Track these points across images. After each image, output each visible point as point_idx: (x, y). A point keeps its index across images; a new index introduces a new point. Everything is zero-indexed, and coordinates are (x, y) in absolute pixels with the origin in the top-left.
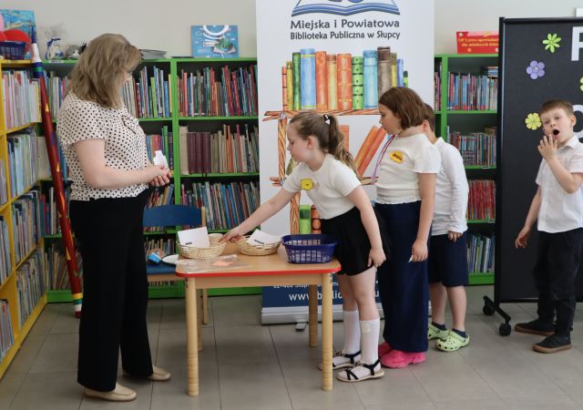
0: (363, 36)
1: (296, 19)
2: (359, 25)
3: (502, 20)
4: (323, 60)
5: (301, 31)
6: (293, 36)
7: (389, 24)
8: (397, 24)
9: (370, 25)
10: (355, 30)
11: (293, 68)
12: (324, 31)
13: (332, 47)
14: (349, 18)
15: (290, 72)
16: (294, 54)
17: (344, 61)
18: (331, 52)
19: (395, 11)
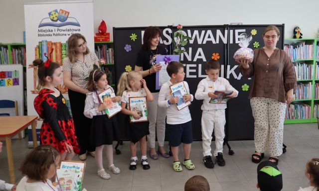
0: (66, 35)
1: (40, 29)
2: (64, 31)
3: (114, 28)
4: (50, 44)
5: (42, 33)
6: (39, 35)
7: (76, 30)
8: (79, 30)
9: (68, 31)
10: (62, 32)
11: (39, 48)
12: (50, 33)
13: (54, 39)
14: (60, 28)
15: (38, 49)
16: (39, 42)
17: (58, 45)
18: (53, 42)
19: (78, 25)
